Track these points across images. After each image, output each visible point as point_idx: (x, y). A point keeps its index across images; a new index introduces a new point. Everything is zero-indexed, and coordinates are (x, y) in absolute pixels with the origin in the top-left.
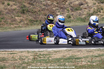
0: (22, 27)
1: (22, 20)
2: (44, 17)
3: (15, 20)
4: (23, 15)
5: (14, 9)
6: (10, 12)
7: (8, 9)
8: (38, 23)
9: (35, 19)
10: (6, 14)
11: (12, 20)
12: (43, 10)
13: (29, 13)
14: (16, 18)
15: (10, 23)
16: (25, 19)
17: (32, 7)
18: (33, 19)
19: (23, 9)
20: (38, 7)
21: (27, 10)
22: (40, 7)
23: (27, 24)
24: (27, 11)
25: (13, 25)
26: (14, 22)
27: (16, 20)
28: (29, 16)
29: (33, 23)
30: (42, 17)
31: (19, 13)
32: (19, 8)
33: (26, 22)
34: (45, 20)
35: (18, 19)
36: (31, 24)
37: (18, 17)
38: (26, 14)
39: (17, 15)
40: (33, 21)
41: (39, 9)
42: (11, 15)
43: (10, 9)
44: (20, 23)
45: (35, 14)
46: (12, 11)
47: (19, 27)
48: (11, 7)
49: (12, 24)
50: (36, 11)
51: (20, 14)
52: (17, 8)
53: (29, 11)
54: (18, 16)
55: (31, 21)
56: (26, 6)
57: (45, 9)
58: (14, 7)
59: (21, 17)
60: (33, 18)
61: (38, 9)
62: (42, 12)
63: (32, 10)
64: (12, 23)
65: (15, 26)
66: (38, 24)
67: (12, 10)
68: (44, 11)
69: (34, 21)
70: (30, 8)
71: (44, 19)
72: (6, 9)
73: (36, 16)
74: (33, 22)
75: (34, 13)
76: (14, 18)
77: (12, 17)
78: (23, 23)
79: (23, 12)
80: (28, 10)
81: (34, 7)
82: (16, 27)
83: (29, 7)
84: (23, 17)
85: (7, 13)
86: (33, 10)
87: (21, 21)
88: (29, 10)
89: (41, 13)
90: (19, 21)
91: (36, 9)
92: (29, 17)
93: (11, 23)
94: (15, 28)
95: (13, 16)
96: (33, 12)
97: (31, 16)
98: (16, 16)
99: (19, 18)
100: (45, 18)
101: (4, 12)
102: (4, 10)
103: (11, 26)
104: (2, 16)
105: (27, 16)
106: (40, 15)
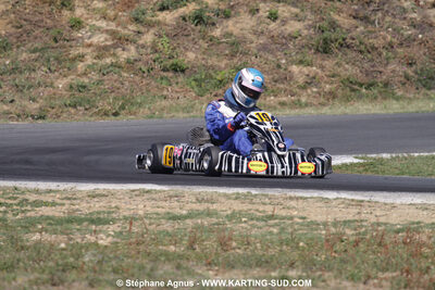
0: (306, 105)
1: (314, 78)
2: (401, 69)
3: (287, 78)
4: (323, 60)
5: (289, 35)
6: (273, 46)
7: (270, 32)
8: (376, 91)
9: (367, 75)
10: (260, 50)
11: (277, 76)
12: (407, 42)
13: (348, 51)
14: (295, 69)
16: (329, 76)
17: (362, 28)
18: (361, 78)
19: (326, 34)
20: (388, 32)
21: (340, 40)
22: (397, 31)
23: (332, 95)
24: (342, 45)
25: (275, 96)
26: (282, 86)
27: (291, 78)
28: (347, 63)
29: (353, 90)
30: (393, 71)
31: (310, 49)
32: (312, 31)
33: (328, 86)
34: (404, 84)
35: (300, 72)
36: (349, 93)
37: (301, 67)
38: (336, 56)
39: (299, 57)
40: (356, 83)
41: (389, 38)
42: (275, 56)
43: (275, 33)
44: (304, 88)
45: (369, 56)
46: (284, 41)
47: (298, 104)
48: (283, 28)
49: (273, 91)
50: (376, 46)
51: (310, 55)
52: (306, 32)
53: (348, 47)
54: (301, 62)
55: (351, 82)
56: (339, 26)
57: (414, 40)
58: (294, 27)
59: (312, 66)
60: (361, 71)
61: (384, 38)
62: (400, 50)
63: (361, 43)
64: (275, 88)
65: (284, 99)
66: (376, 98)
67: (284, 37)
68: (409, 47)
69: (361, 85)
70: (354, 34)
71: (402, 79)
72: (262, 33)
73: (373, 66)
74: (356, 87)
75: (369, 52)
76: (285, 69)
77: (279, 66)
78: (315, 90)
79: (325, 49)
80: (344, 39)
81: (370, 32)
82: (283, 104)
83: (348, 31)
84: (322, 67)
85: (264, 48)
86: (366, 41)
87: (311, 81)
88: (349, 41)
89: (396, 53)
90: (301, 80)
91: (376, 38)
92: (346, 70)
95: (284, 61)
96: (362, 47)
97: (354, 64)
98: (293, 62)
99: (305, 70)
100: (405, 72)
101: (253, 45)
102: (253, 38)
103: (268, 99)
104: (240, 60)
105: (338, 63)
106: (388, 63)
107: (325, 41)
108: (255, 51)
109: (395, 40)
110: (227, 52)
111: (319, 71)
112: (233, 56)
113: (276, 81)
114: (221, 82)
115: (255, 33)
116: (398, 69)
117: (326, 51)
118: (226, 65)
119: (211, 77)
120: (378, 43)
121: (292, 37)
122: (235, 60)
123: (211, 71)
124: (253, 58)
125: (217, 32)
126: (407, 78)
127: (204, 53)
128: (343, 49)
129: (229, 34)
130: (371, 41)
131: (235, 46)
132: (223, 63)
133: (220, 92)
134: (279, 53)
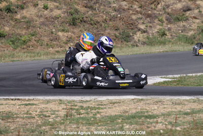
1: (71, 38)
2: (113, 32)
3: (57, 39)
4: (73, 29)
5: (55, 17)
6: (47, 23)
7: (45, 15)
9: (96, 36)
10: (41, 25)
11: (52, 38)
12: (113, 19)
13: (85, 24)
14: (60, 34)
15: (47, 45)
16: (77, 37)
17: (90, 12)
19: (74, 16)
20: (104, 14)
21: (81, 19)
22: (107, 13)
24: (81, 21)
25: (52, 48)
26: (55, 42)
27: (59, 38)
28: (85, 30)
30: (109, 34)
31: (66, 24)
32: (66, 14)
34: (115, 40)
35: (63, 35)
38: (80, 27)
39: (61, 28)
41: (105, 17)
42: (49, 28)
43: (48, 16)
44: (66, 43)
45: (96, 26)
46: (53, 20)
47: (65, 52)
48: (51, 13)
49: (51, 46)
50: (99, 21)
51: (67, 27)
52: (63, 15)
53: (85, 22)
54: (63, 31)
56: (79, 11)
57: (116, 17)
58: (57, 12)
59: (68, 32)
61: (102, 17)
62: (111, 23)
63: (91, 20)
64: (52, 44)
65: (57, 49)
67: (52, 18)
68: (114, 21)
70: (87, 15)
71: (114, 37)
72: (41, 16)
73: (98, 31)
75: (96, 24)
76: (56, 34)
77: (52, 33)
78: (71, 44)
79: (73, 23)
80: (83, 18)
81: (94, 14)
82: (58, 52)
83: (84, 14)
84: (74, 33)
85: (43, 24)
86: (93, 18)
87: (69, 40)
88: (85, 19)
89: (108, 24)
90: (64, 39)
91: (98, 17)
93: (49, 43)
94: (56, 53)
95: (54, 30)
96: (92, 22)
97: (89, 31)
98: (59, 30)
99: (66, 34)
100: (115, 34)
101: (37, 22)
102: (37, 19)
103: (49, 49)
104: (32, 30)
105: (81, 31)
106: (105, 29)
107: (74, 19)
108: (39, 26)
109: (107, 18)
110: (25, 26)
111: (73, 35)
112: (28, 28)
113: (51, 41)
114: (24, 41)
115: (37, 16)
116: (111, 32)
117: (74, 25)
118: (26, 33)
119: (19, 39)
120: (99, 19)
121: (57, 18)
122: (30, 30)
123: (18, 36)
124: (39, 29)
125: (18, 16)
126: (116, 37)
127: (13, 27)
128: (82, 23)
129: (24, 17)
130: (96, 18)
131: (29, 23)
132: (24, 32)
133: (25, 46)
134: (51, 26)
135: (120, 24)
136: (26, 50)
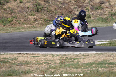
0: (36, 27)
3: (28, 20)
4: (37, 14)
5: (27, 7)
6: (22, 10)
9: (50, 18)
10: (19, 12)
11: (25, 19)
12: (60, 8)
14: (30, 17)
15: (23, 23)
16: (40, 19)
17: (47, 5)
18: (49, 19)
19: (38, 7)
20: (55, 5)
21: (42, 8)
22: (57, 5)
23: (42, 24)
24: (42, 10)
25: (26, 25)
26: (27, 22)
27: (30, 20)
28: (44, 15)
29: (48, 23)
31: (33, 11)
32: (33, 6)
33: (40, 22)
35: (32, 18)
36: (47, 24)
37: (32, 16)
38: (41, 13)
39: (31, 13)
41: (55, 7)
43: (22, 7)
44: (34, 22)
45: (50, 12)
46: (25, 9)
47: (33, 27)
48: (24, 5)
49: (25, 24)
51: (34, 13)
52: (31, 6)
53: (44, 10)
54: (32, 15)
55: (47, 20)
56: (40, 4)
57: (62, 7)
58: (28, 5)
59: (35, 16)
60: (49, 17)
62: (59, 11)
63: (47, 9)
65: (29, 26)
67: (25, 8)
68: (61, 9)
69: (50, 21)
72: (19, 7)
73: (52, 15)
76: (27, 17)
77: (25, 16)
78: (37, 23)
80: (43, 8)
82: (29, 27)
83: (44, 5)
84: (38, 16)
85: (20, 11)
86: (49, 8)
87: (36, 20)
88: (44, 8)
89: (57, 11)
90: (33, 20)
92: (44, 17)
94: (28, 28)
95: (26, 15)
96: (48, 10)
97: (46, 15)
98: (29, 15)
99: (33, 17)
101: (17, 10)
102: (16, 8)
103: (24, 26)
104: (14, 15)
105: (42, 15)
106: (56, 14)
107: (38, 9)
108: (17, 12)
109: (57, 8)
110: (9, 13)
111: (37, 17)
112: (11, 14)
113: (25, 21)
114: (10, 21)
117: (38, 12)
118: (10, 17)
119: (7, 20)
120: (52, 8)
121: (28, 8)
123: (6, 18)
124: (17, 14)
125: (6, 7)
127: (3, 13)
129: (9, 8)
130: (50, 8)
131: (12, 11)
132: (9, 16)
133: (10, 24)
134: (24, 12)
135: (64, 11)
136: (11, 26)
